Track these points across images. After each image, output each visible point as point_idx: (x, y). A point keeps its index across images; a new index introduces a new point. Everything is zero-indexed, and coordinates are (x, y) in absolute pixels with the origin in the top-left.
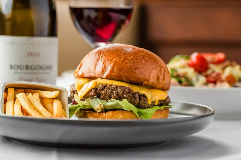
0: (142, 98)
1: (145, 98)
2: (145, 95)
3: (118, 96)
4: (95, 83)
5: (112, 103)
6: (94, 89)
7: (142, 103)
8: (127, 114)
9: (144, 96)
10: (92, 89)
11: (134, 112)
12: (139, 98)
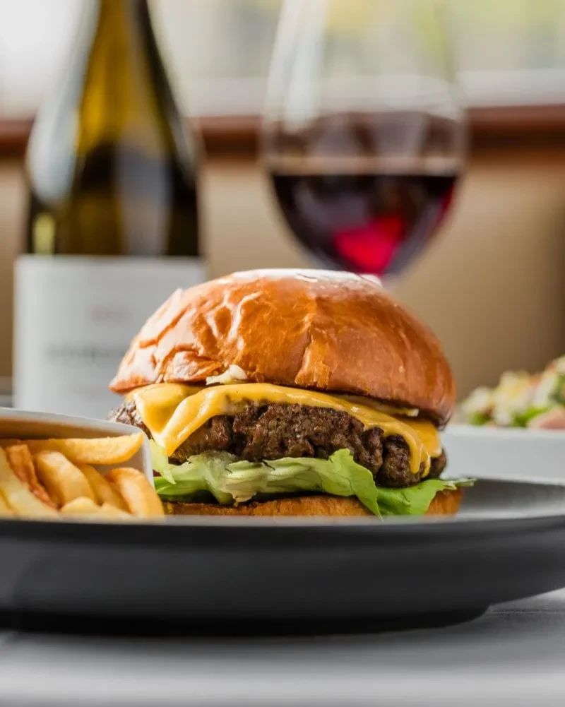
0: (394, 448)
1: (401, 451)
2: (402, 437)
3: (311, 442)
4: (223, 400)
5: (282, 470)
6: (218, 418)
7: (391, 467)
8: (338, 507)
9: (400, 442)
10: (210, 421)
11: (362, 501)
12: (382, 451)
